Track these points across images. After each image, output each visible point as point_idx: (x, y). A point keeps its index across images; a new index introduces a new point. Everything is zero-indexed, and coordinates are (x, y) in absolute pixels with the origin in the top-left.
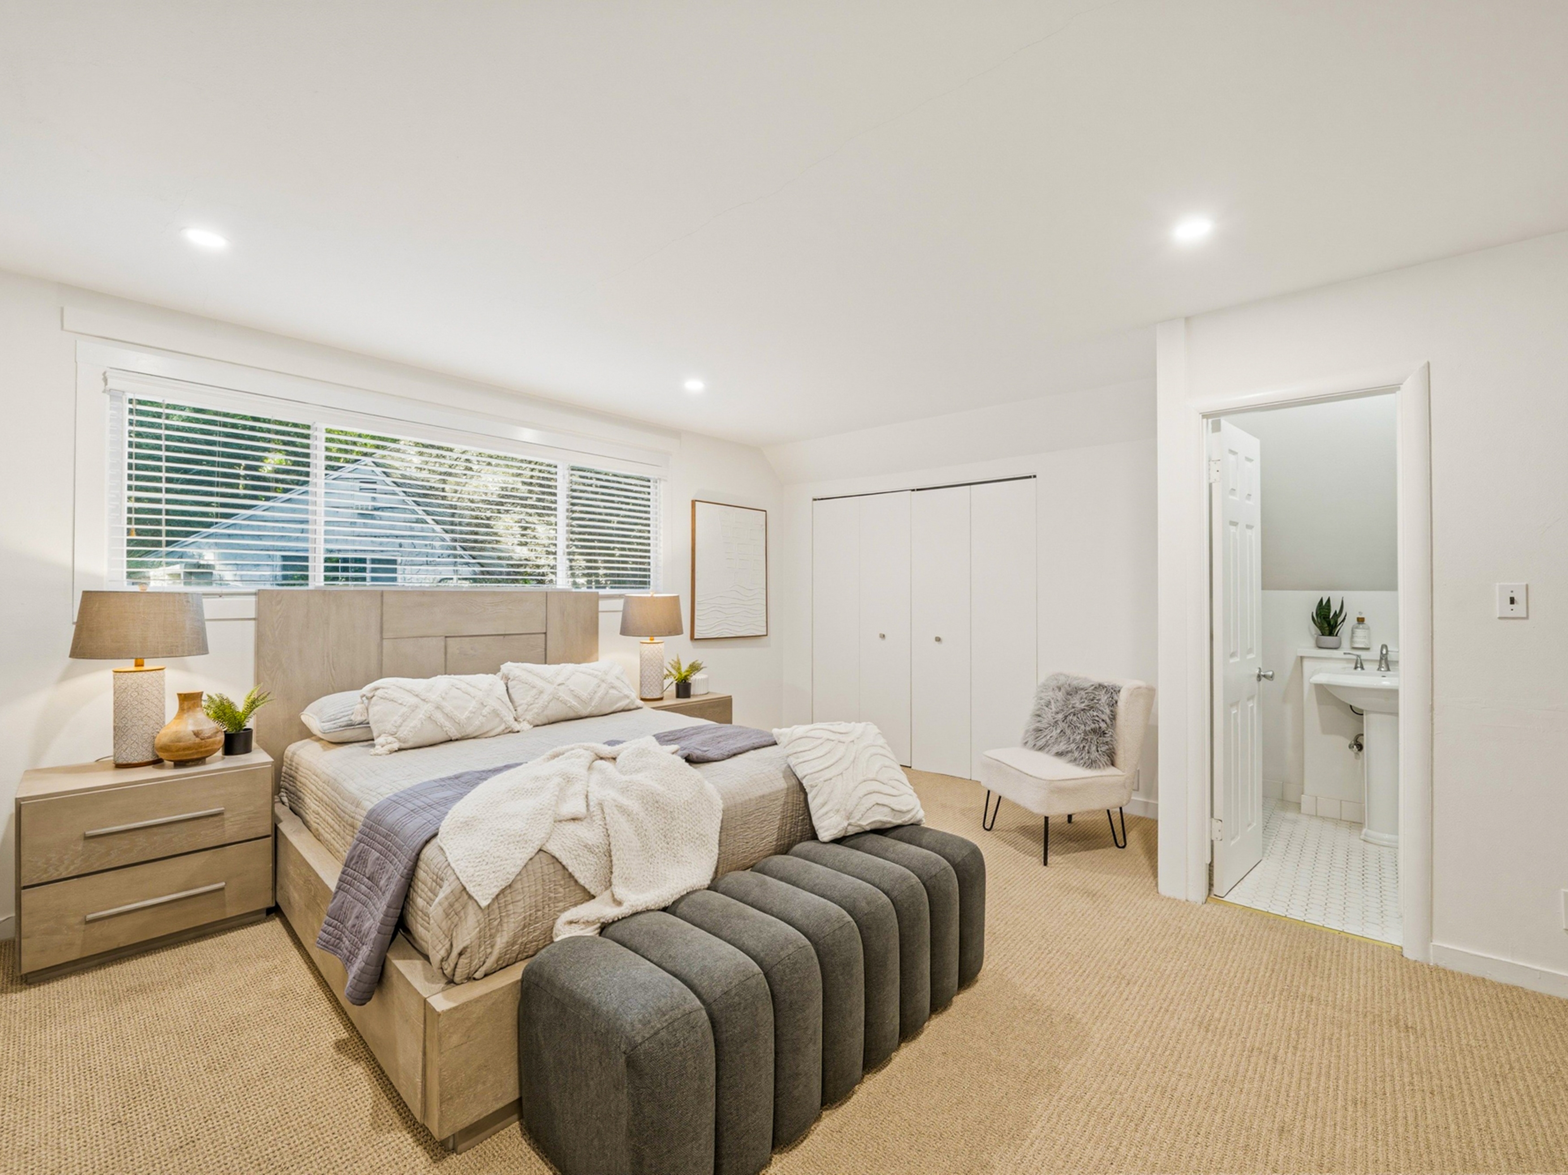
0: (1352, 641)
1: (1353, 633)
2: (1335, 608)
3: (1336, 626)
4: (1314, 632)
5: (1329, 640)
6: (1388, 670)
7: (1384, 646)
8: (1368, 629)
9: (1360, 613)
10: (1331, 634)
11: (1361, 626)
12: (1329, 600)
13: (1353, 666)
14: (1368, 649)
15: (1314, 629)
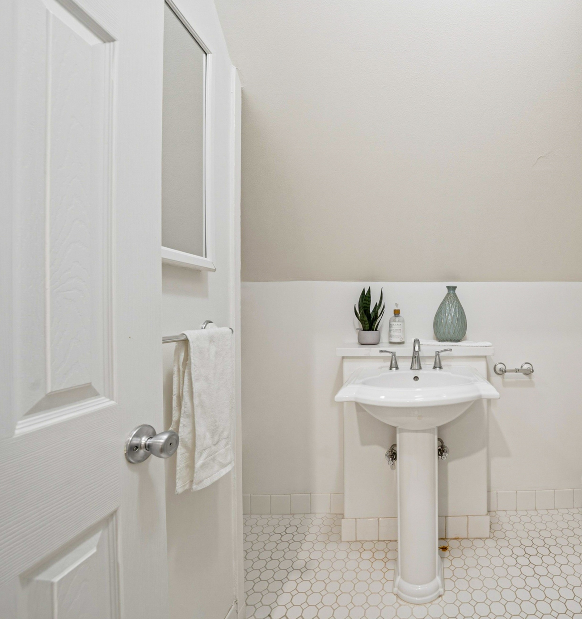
0: (390, 336)
1: (390, 326)
2: (374, 301)
3: (376, 318)
4: (357, 327)
5: (370, 335)
6: (420, 368)
7: (417, 341)
8: (403, 322)
9: (397, 305)
10: (371, 329)
11: (397, 319)
12: (369, 291)
13: (389, 364)
14: (402, 343)
15: (358, 324)
